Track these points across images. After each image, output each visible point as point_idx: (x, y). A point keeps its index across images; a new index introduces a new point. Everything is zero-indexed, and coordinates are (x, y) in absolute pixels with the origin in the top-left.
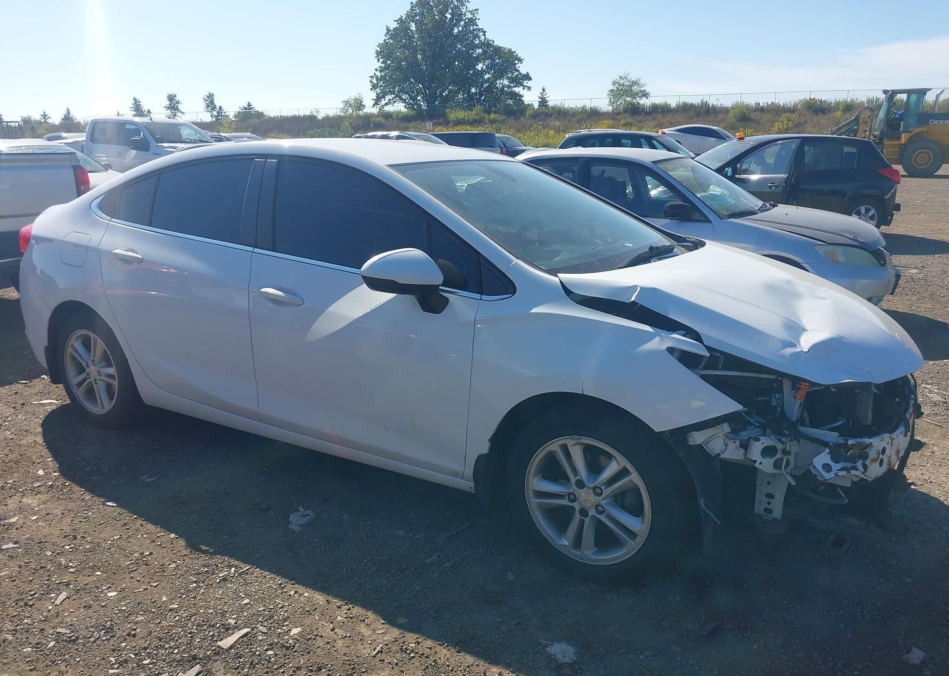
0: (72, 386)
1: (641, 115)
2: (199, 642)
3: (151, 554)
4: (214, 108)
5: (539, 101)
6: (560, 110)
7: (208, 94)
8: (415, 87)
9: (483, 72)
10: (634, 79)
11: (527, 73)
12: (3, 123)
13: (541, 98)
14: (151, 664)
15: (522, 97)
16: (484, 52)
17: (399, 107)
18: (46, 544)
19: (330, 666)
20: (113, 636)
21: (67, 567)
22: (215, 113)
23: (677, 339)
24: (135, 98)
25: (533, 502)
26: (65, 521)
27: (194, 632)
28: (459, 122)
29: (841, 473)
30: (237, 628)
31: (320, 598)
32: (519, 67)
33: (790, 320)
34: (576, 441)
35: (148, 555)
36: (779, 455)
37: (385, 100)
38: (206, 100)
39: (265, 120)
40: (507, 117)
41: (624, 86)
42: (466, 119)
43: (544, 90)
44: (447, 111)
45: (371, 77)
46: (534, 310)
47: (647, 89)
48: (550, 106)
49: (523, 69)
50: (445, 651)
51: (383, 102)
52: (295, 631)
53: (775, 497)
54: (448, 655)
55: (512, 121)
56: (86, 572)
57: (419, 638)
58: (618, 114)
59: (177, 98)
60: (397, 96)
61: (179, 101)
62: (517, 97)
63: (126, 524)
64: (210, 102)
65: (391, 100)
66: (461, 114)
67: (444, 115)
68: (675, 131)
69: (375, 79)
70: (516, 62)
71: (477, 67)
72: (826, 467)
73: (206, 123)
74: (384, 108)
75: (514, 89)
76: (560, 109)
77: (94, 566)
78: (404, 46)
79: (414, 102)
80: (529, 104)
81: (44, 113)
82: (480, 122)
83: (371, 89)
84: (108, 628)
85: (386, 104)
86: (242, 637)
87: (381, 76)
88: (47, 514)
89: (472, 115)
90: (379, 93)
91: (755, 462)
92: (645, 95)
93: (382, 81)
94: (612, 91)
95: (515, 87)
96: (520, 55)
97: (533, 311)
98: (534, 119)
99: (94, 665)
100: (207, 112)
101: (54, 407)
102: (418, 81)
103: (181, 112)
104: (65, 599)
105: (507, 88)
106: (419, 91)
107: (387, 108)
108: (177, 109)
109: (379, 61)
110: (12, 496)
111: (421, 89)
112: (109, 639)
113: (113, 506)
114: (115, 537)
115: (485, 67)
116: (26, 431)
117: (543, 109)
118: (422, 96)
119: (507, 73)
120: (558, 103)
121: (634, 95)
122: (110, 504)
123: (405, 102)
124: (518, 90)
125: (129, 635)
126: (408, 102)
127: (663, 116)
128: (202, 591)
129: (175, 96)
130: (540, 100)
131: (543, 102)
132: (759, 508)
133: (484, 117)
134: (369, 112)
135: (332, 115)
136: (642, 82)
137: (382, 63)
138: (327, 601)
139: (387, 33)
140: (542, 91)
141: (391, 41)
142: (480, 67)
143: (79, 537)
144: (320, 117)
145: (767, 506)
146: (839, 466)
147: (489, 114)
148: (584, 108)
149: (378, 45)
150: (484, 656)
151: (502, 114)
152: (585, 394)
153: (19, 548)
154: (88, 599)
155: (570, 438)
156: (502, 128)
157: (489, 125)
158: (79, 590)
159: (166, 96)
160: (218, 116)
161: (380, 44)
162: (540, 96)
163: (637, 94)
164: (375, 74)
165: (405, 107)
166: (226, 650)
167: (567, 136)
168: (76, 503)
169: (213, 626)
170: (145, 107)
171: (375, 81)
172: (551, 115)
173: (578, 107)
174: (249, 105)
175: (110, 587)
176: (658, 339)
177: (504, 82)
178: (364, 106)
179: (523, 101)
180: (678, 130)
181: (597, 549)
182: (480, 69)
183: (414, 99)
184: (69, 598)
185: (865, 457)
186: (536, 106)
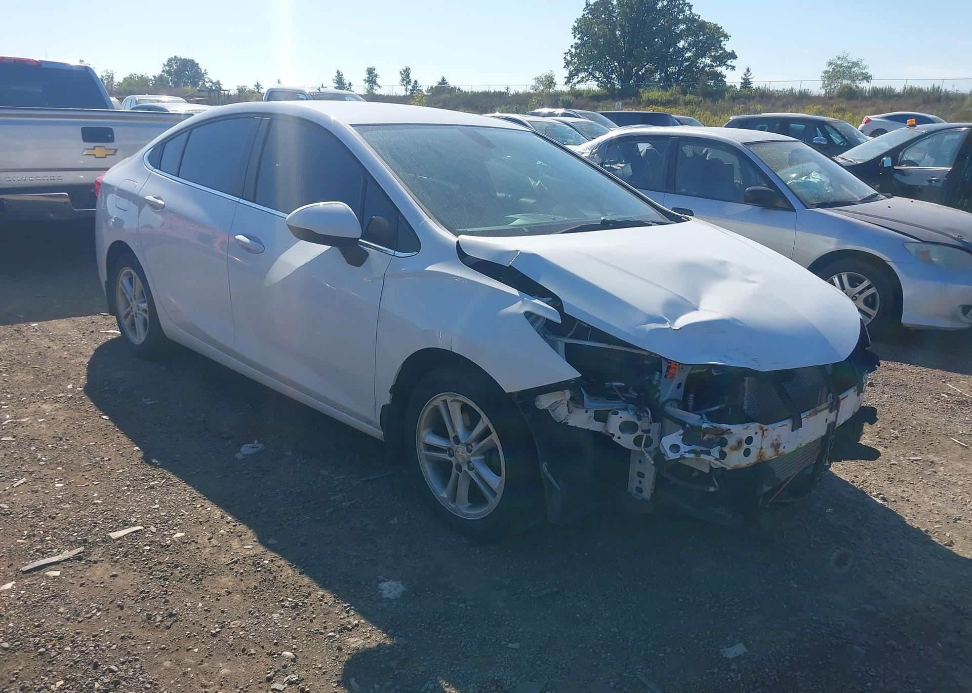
0: (121, 317)
1: (857, 100)
2: (97, 530)
3: (109, 459)
4: (409, 82)
5: (742, 83)
6: (763, 93)
7: (405, 68)
8: (610, 65)
9: (684, 49)
10: (855, 60)
11: (733, 51)
12: (221, 92)
13: (744, 79)
14: (50, 540)
15: (725, 77)
16: (688, 29)
17: (592, 85)
18: (37, 441)
19: (186, 565)
20: (38, 516)
21: (39, 460)
22: (410, 87)
23: (539, 305)
24: (338, 71)
25: (422, 453)
26: (63, 426)
27: (99, 523)
28: (651, 102)
29: (687, 455)
30: (134, 525)
31: (218, 513)
32: (725, 45)
33: (682, 298)
34: (453, 398)
35: (107, 460)
36: (639, 433)
37: (577, 78)
38: (402, 74)
39: (456, 95)
40: (704, 99)
41: (842, 67)
42: (660, 99)
43: (748, 70)
44: (641, 90)
45: (565, 54)
46: (429, 268)
47: (870, 71)
48: (754, 88)
49: (728, 46)
50: (290, 571)
51: (575, 80)
52: (179, 535)
53: (645, 477)
54: (290, 574)
55: (709, 102)
56: (52, 466)
57: (276, 557)
58: (831, 98)
59: (376, 72)
60: (590, 74)
61: (377, 74)
62: (719, 77)
63: (106, 434)
64: (406, 75)
65: (584, 78)
66: (655, 94)
67: (637, 95)
68: (883, 118)
69: (569, 56)
70: (722, 39)
71: (678, 44)
72: (675, 448)
73: (400, 96)
74: (575, 86)
75: (716, 69)
76: (764, 91)
77: (61, 462)
78: (604, 21)
79: (607, 80)
80: (731, 86)
81: (258, 83)
82: (674, 104)
83: (565, 67)
84: (38, 510)
85: (579, 82)
86: (133, 532)
87: (576, 53)
88: (53, 419)
89: (665, 95)
90: (572, 71)
91: (613, 435)
92: (867, 78)
93: (576, 58)
94: (826, 72)
95: (718, 66)
96: (727, 31)
97: (427, 269)
98: (733, 101)
99: (10, 535)
100: (402, 85)
101: (114, 337)
102: (613, 58)
103: (378, 86)
104: (22, 484)
105: (709, 68)
106: (614, 70)
107: (578, 87)
108: (375, 83)
109: (575, 37)
110: (36, 401)
111: (616, 67)
112: (34, 518)
113: (105, 419)
114: (91, 443)
115: (687, 45)
116: (81, 353)
117: (746, 91)
118: (616, 74)
119: (710, 50)
120: (762, 85)
121: (853, 78)
122: (104, 417)
123: (598, 81)
124: (721, 69)
125: (50, 517)
126: (602, 80)
127: (884, 102)
128: (129, 493)
129: (374, 69)
130: (743, 81)
131: (746, 83)
132: (632, 485)
133: (679, 99)
134: (559, 90)
135: (521, 92)
136: (864, 63)
137: (579, 38)
138: (222, 516)
139: (586, 8)
140: (746, 71)
141: (590, 16)
142: (681, 44)
143: (64, 439)
144: (512, 92)
145: (638, 485)
146: (688, 448)
147: (685, 94)
148: (792, 90)
149: (576, 20)
150: (320, 581)
151: (698, 96)
152: (453, 351)
153: (14, 441)
154: (39, 486)
155: (448, 394)
156: (697, 110)
157: (682, 107)
158: (38, 478)
159: (366, 69)
160: (413, 90)
161: (577, 19)
162: (744, 77)
163: (857, 76)
164: (570, 51)
165: (598, 85)
166: (113, 540)
167: (731, 118)
168: (80, 414)
169: (116, 521)
170: (347, 79)
171: (569, 58)
172: (753, 98)
173: (785, 90)
174: (443, 79)
175: (61, 480)
176: (520, 302)
177: (706, 61)
178: (555, 84)
179: (725, 82)
180: (887, 118)
181: (470, 504)
182: (681, 47)
183: (607, 77)
184: (26, 483)
185: (724, 443)
186: (738, 87)
